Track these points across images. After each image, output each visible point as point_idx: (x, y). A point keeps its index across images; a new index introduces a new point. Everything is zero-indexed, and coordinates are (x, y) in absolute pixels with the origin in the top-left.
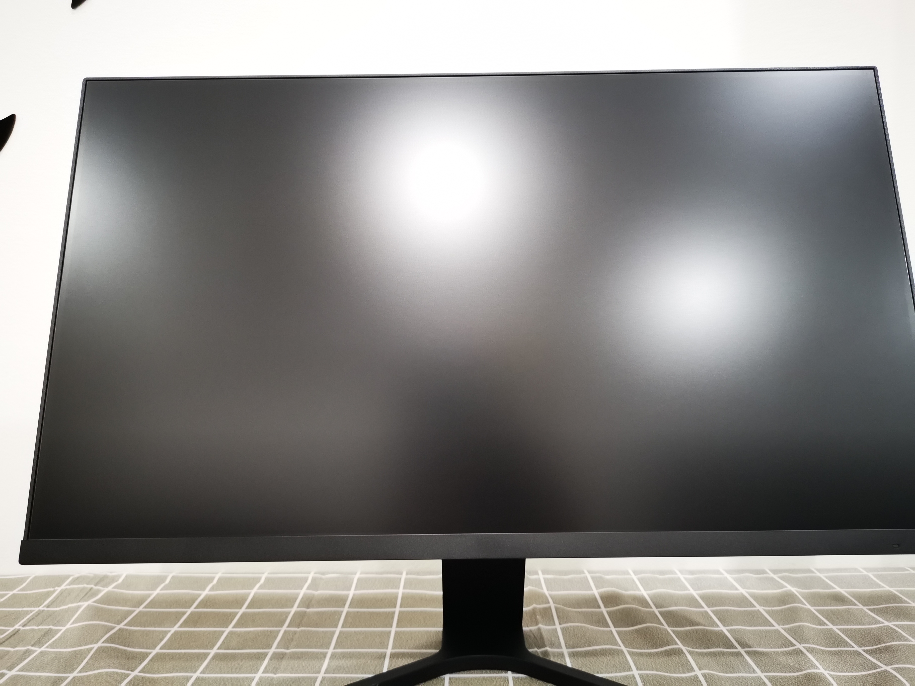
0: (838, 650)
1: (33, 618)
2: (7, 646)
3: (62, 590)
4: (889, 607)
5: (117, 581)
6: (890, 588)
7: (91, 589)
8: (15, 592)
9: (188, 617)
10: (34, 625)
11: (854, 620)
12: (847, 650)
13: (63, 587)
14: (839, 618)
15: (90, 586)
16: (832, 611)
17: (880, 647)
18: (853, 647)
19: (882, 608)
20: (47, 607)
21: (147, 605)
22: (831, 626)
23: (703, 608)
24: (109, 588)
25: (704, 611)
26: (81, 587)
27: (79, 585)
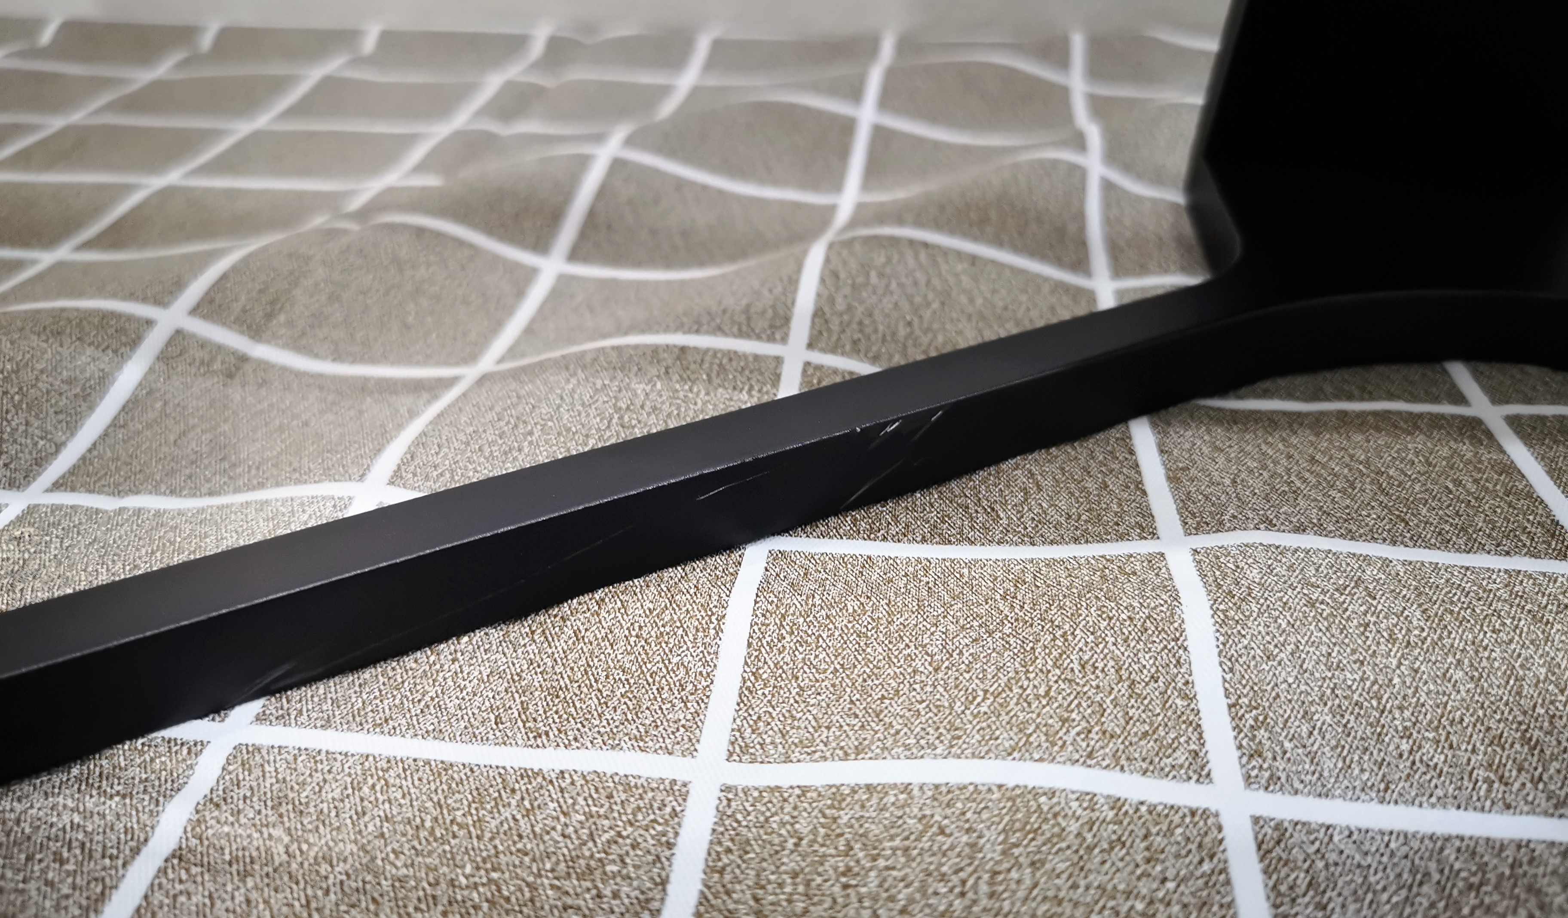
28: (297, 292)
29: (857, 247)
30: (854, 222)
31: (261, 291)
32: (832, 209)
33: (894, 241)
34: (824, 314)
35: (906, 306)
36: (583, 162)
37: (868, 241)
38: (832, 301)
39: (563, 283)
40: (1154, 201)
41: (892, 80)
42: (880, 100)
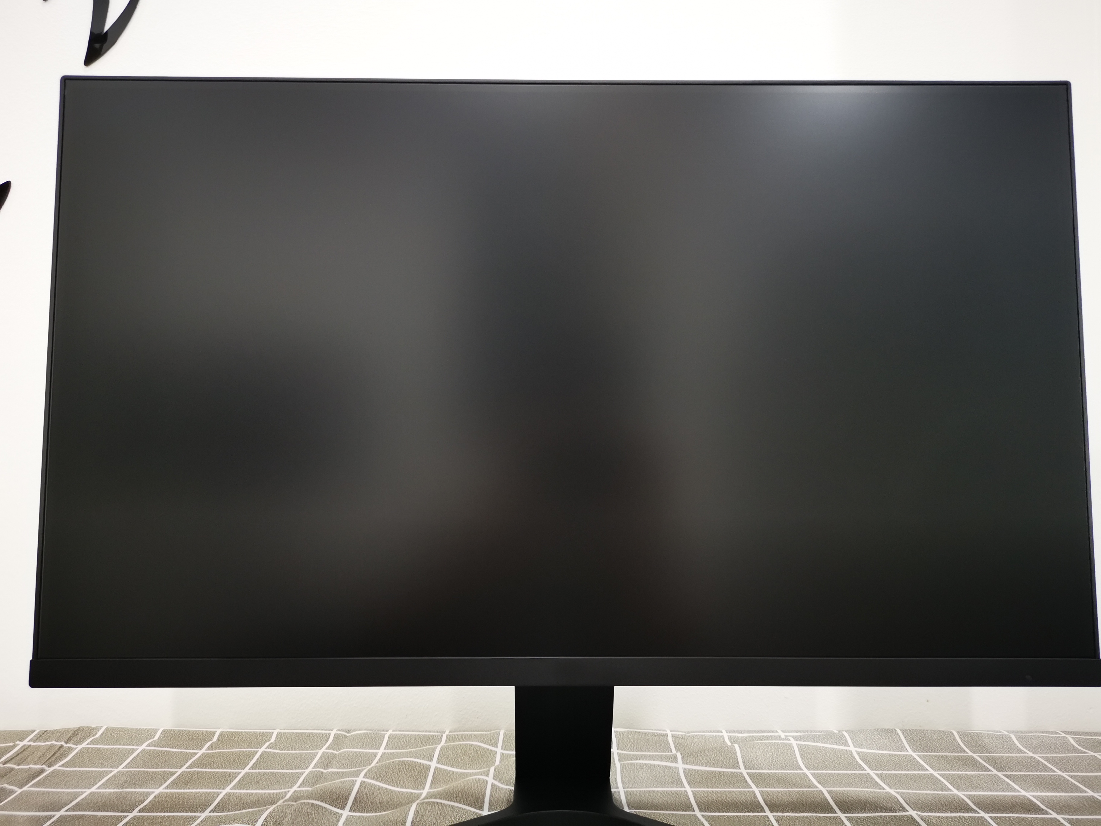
0: (960, 816)
3: (24, 746)
4: (1029, 775)
5: (94, 736)
6: (1034, 754)
7: (62, 746)
9: (178, 778)
11: (984, 786)
12: (970, 817)
13: (25, 742)
14: (967, 784)
15: (59, 744)
16: (959, 776)
17: (1010, 817)
18: (978, 813)
19: (1022, 775)
20: (4, 765)
21: (128, 764)
22: (955, 791)
23: (802, 770)
24: (84, 745)
25: (802, 773)
26: (47, 745)
27: (45, 742)
28: (284, 821)
29: (424, 805)
30: (426, 798)
31: (276, 821)
32: (421, 794)
33: (433, 803)
34: (414, 822)
35: (434, 819)
36: (354, 783)
37: (427, 803)
38: (416, 818)
39: (349, 818)
40: (506, 789)
41: (441, 753)
42: (438, 759)
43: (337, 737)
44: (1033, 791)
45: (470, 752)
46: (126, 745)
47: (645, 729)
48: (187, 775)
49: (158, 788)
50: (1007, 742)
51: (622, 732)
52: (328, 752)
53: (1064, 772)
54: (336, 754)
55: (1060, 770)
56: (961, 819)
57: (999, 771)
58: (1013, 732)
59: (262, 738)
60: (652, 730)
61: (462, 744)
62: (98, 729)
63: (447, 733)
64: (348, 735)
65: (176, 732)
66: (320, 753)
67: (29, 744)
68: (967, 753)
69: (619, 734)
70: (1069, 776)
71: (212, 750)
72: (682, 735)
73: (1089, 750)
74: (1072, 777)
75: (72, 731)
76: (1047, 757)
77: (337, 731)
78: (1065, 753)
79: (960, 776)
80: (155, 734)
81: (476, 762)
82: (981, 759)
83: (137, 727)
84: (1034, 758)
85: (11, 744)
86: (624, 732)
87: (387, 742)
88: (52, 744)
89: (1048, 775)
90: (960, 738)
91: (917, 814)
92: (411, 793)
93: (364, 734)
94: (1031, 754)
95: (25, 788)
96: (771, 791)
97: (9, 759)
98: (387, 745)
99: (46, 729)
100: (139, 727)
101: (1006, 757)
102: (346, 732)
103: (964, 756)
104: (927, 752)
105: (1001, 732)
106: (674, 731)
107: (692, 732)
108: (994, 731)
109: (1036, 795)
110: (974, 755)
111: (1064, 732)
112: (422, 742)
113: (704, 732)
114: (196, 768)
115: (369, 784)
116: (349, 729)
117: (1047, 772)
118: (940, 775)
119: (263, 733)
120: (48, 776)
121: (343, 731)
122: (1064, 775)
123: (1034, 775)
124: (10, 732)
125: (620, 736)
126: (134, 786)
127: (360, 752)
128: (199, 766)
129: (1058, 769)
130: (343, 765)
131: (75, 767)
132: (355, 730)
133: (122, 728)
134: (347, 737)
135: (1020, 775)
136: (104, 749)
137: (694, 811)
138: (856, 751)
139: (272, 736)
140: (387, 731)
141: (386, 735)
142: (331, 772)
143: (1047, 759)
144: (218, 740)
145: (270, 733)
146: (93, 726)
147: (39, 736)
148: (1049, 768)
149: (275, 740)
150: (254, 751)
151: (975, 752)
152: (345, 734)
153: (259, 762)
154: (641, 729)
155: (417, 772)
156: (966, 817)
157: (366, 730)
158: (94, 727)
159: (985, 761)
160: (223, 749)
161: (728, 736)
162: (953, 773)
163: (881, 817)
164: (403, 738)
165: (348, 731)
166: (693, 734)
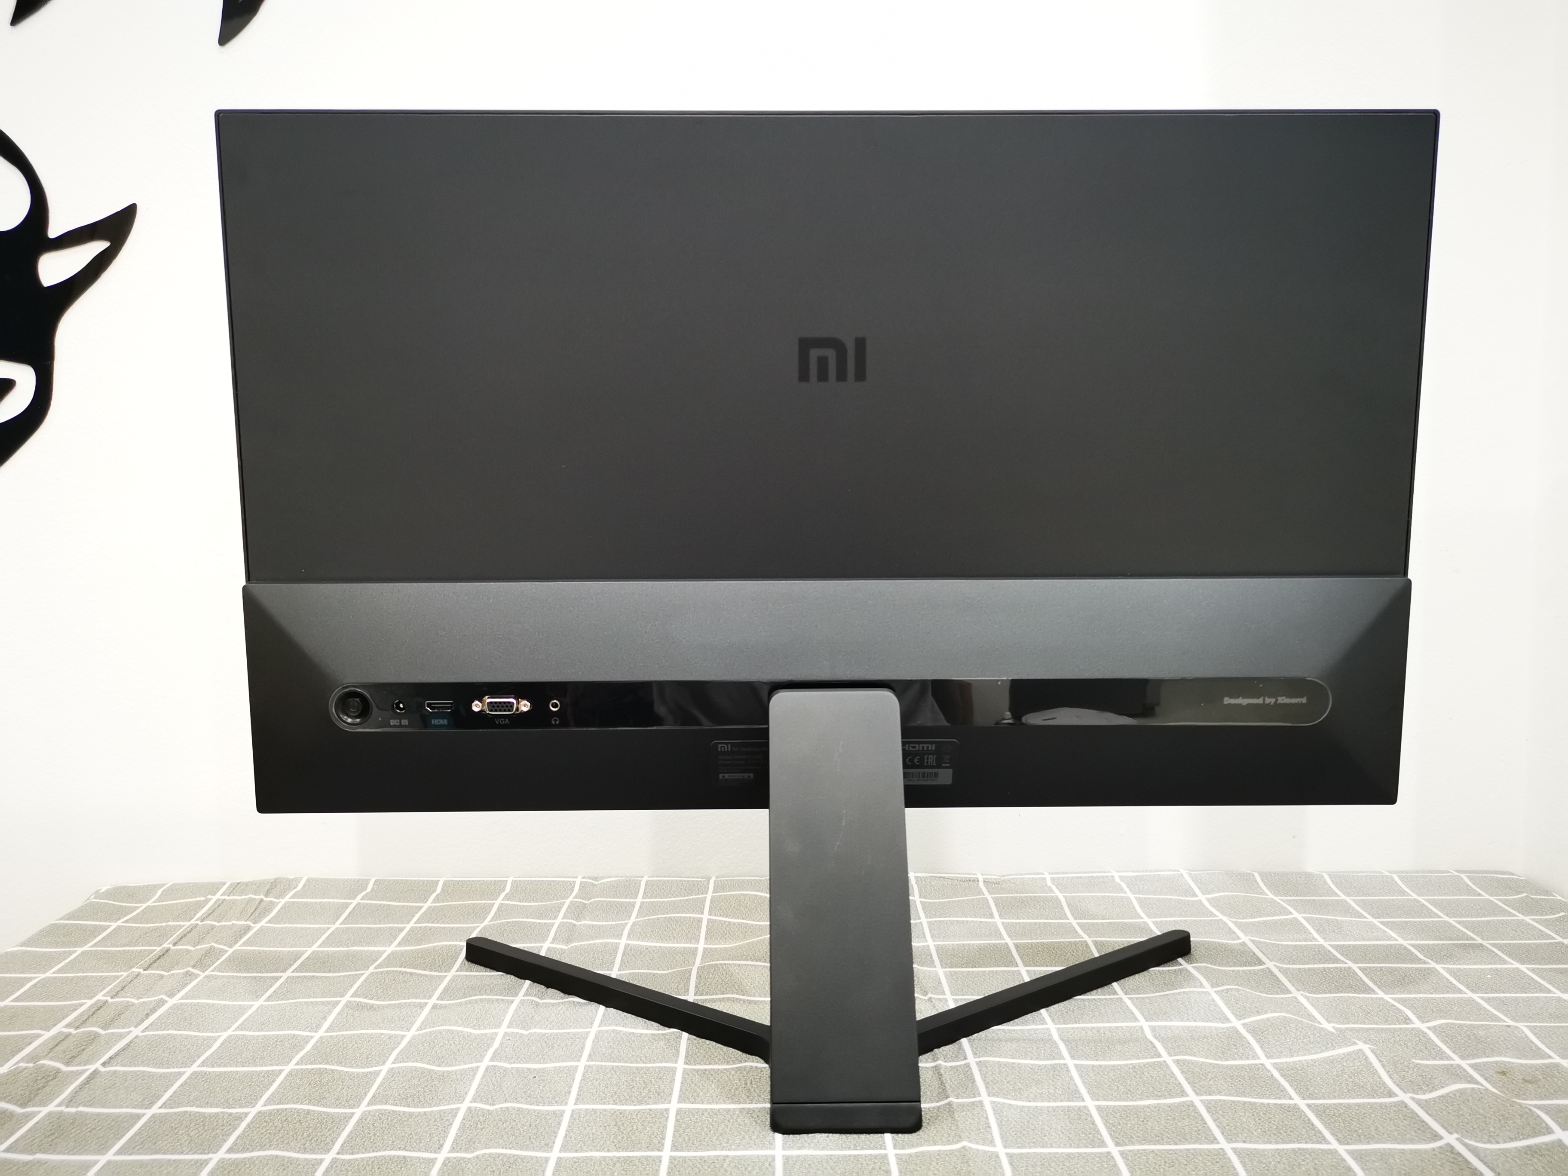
1: (185, 935)
2: (157, 969)
3: (218, 900)
4: (1410, 922)
5: (295, 888)
6: (1418, 896)
7: (262, 900)
8: (149, 903)
9: (408, 934)
10: (189, 944)
13: (218, 896)
15: (257, 897)
16: (1327, 920)
17: (1382, 967)
18: (1346, 963)
19: (1402, 921)
20: (202, 921)
21: (345, 919)
22: (1321, 941)
23: (1142, 918)
24: (287, 898)
25: (1143, 922)
26: (244, 899)
27: (241, 896)
41: (712, 906)
42: (709, 911)
43: (583, 886)
44: (1412, 939)
45: (746, 902)
46: (336, 898)
47: (951, 874)
48: (418, 931)
49: (389, 946)
50: (1389, 882)
51: (923, 877)
52: (577, 902)
53: (1451, 918)
54: (586, 904)
55: (1447, 915)
56: (1325, 971)
57: (1375, 918)
58: (1395, 872)
59: (495, 887)
60: (960, 874)
61: (736, 894)
62: (297, 880)
63: (713, 879)
64: (596, 883)
65: (391, 882)
66: (567, 902)
67: (223, 897)
68: (1339, 896)
69: (920, 880)
70: (1456, 921)
71: (439, 903)
72: (995, 879)
73: (1484, 892)
74: (1459, 923)
75: (268, 883)
76: (1434, 900)
77: (582, 878)
78: (1456, 895)
79: (1329, 921)
80: (367, 884)
81: (753, 911)
82: (1355, 903)
83: (343, 878)
84: (1418, 902)
85: (203, 899)
86: (926, 877)
87: (645, 890)
88: (250, 898)
89: (1432, 921)
90: (1332, 881)
91: (1275, 965)
92: (685, 948)
93: (616, 881)
94: (1415, 897)
95: (237, 947)
96: (1106, 941)
97: (206, 915)
98: (645, 893)
99: (239, 881)
100: (346, 877)
101: (1385, 900)
102: (593, 879)
103: (1336, 900)
104: (1291, 896)
105: (1381, 873)
106: (986, 875)
107: (1007, 876)
108: (1374, 872)
109: (1415, 944)
110: (1348, 899)
111: (1457, 871)
112: (685, 890)
113: (1022, 874)
114: (426, 923)
115: (635, 945)
116: (596, 876)
117: (1432, 918)
118: (1305, 918)
119: (495, 881)
120: (258, 934)
121: (589, 878)
122: (1451, 921)
123: (1415, 922)
124: (196, 884)
125: (922, 883)
126: (360, 943)
127: (614, 902)
128: (429, 921)
129: (1444, 914)
130: (598, 916)
131: (285, 923)
132: (603, 878)
133: (326, 879)
134: (595, 885)
135: (1400, 921)
136: (311, 903)
137: (1017, 966)
138: (1206, 898)
139: (506, 884)
140: (642, 877)
141: (642, 882)
142: (585, 924)
143: (1433, 902)
144: (443, 890)
145: (503, 881)
146: (291, 877)
147: (232, 889)
148: (1434, 913)
149: (511, 890)
150: (490, 903)
151: (1348, 895)
152: (593, 882)
153: (498, 916)
154: (947, 874)
155: (687, 925)
156: (1332, 968)
157: (616, 877)
158: (293, 879)
159: (1359, 906)
160: (452, 901)
161: (1051, 878)
162: (1321, 916)
163: (1233, 971)
164: (663, 885)
165: (596, 879)
166: (1010, 877)
